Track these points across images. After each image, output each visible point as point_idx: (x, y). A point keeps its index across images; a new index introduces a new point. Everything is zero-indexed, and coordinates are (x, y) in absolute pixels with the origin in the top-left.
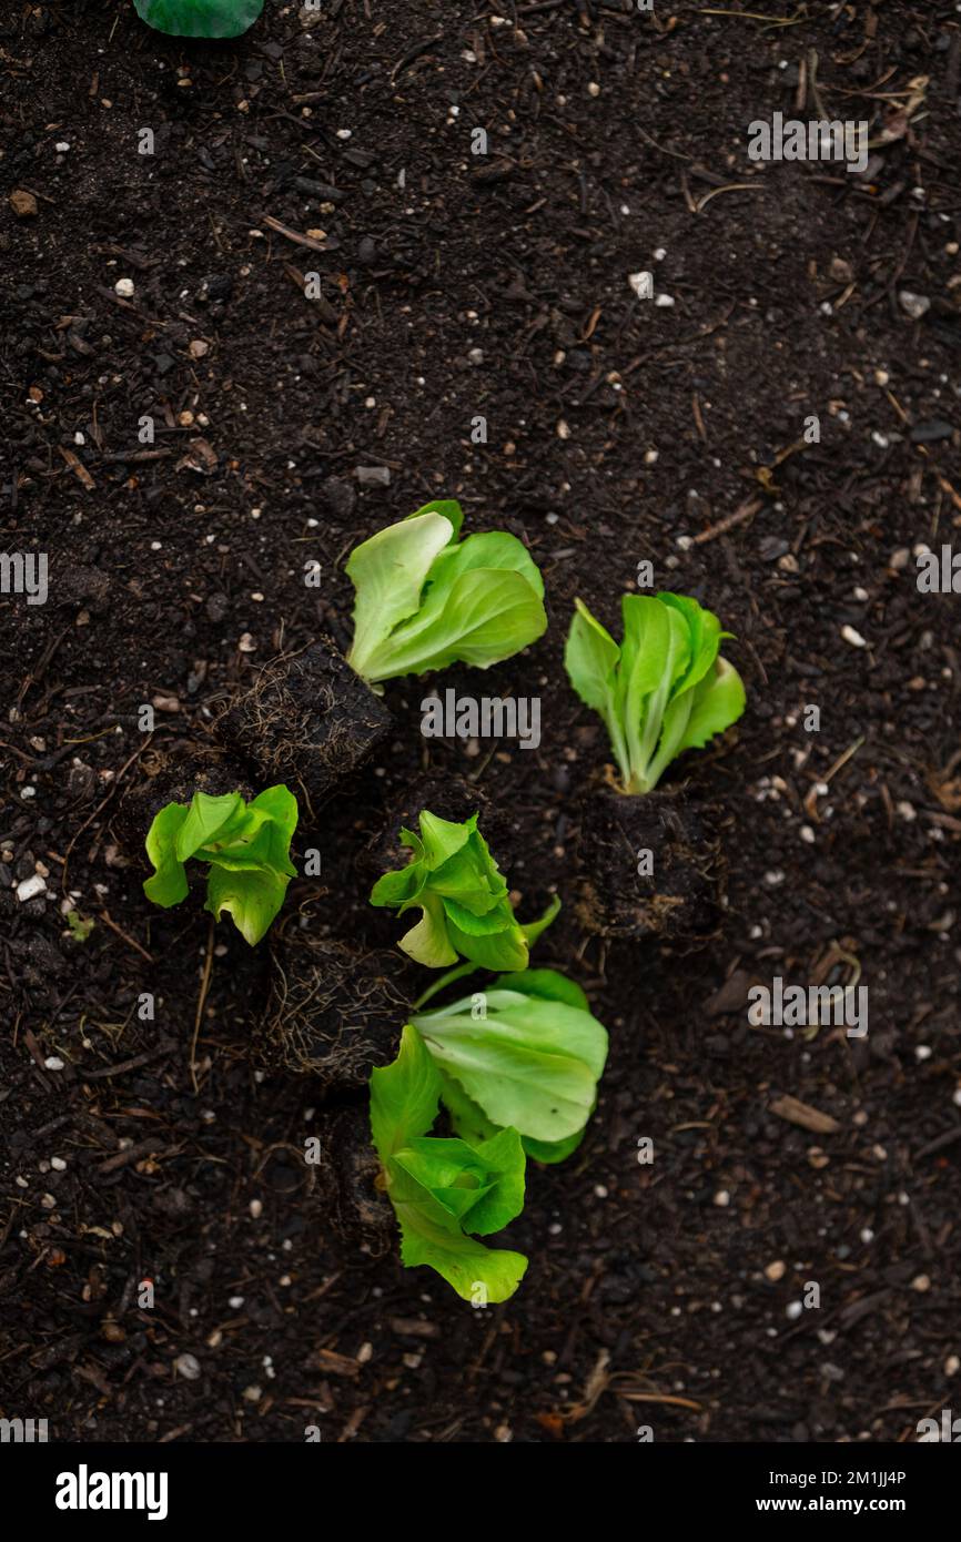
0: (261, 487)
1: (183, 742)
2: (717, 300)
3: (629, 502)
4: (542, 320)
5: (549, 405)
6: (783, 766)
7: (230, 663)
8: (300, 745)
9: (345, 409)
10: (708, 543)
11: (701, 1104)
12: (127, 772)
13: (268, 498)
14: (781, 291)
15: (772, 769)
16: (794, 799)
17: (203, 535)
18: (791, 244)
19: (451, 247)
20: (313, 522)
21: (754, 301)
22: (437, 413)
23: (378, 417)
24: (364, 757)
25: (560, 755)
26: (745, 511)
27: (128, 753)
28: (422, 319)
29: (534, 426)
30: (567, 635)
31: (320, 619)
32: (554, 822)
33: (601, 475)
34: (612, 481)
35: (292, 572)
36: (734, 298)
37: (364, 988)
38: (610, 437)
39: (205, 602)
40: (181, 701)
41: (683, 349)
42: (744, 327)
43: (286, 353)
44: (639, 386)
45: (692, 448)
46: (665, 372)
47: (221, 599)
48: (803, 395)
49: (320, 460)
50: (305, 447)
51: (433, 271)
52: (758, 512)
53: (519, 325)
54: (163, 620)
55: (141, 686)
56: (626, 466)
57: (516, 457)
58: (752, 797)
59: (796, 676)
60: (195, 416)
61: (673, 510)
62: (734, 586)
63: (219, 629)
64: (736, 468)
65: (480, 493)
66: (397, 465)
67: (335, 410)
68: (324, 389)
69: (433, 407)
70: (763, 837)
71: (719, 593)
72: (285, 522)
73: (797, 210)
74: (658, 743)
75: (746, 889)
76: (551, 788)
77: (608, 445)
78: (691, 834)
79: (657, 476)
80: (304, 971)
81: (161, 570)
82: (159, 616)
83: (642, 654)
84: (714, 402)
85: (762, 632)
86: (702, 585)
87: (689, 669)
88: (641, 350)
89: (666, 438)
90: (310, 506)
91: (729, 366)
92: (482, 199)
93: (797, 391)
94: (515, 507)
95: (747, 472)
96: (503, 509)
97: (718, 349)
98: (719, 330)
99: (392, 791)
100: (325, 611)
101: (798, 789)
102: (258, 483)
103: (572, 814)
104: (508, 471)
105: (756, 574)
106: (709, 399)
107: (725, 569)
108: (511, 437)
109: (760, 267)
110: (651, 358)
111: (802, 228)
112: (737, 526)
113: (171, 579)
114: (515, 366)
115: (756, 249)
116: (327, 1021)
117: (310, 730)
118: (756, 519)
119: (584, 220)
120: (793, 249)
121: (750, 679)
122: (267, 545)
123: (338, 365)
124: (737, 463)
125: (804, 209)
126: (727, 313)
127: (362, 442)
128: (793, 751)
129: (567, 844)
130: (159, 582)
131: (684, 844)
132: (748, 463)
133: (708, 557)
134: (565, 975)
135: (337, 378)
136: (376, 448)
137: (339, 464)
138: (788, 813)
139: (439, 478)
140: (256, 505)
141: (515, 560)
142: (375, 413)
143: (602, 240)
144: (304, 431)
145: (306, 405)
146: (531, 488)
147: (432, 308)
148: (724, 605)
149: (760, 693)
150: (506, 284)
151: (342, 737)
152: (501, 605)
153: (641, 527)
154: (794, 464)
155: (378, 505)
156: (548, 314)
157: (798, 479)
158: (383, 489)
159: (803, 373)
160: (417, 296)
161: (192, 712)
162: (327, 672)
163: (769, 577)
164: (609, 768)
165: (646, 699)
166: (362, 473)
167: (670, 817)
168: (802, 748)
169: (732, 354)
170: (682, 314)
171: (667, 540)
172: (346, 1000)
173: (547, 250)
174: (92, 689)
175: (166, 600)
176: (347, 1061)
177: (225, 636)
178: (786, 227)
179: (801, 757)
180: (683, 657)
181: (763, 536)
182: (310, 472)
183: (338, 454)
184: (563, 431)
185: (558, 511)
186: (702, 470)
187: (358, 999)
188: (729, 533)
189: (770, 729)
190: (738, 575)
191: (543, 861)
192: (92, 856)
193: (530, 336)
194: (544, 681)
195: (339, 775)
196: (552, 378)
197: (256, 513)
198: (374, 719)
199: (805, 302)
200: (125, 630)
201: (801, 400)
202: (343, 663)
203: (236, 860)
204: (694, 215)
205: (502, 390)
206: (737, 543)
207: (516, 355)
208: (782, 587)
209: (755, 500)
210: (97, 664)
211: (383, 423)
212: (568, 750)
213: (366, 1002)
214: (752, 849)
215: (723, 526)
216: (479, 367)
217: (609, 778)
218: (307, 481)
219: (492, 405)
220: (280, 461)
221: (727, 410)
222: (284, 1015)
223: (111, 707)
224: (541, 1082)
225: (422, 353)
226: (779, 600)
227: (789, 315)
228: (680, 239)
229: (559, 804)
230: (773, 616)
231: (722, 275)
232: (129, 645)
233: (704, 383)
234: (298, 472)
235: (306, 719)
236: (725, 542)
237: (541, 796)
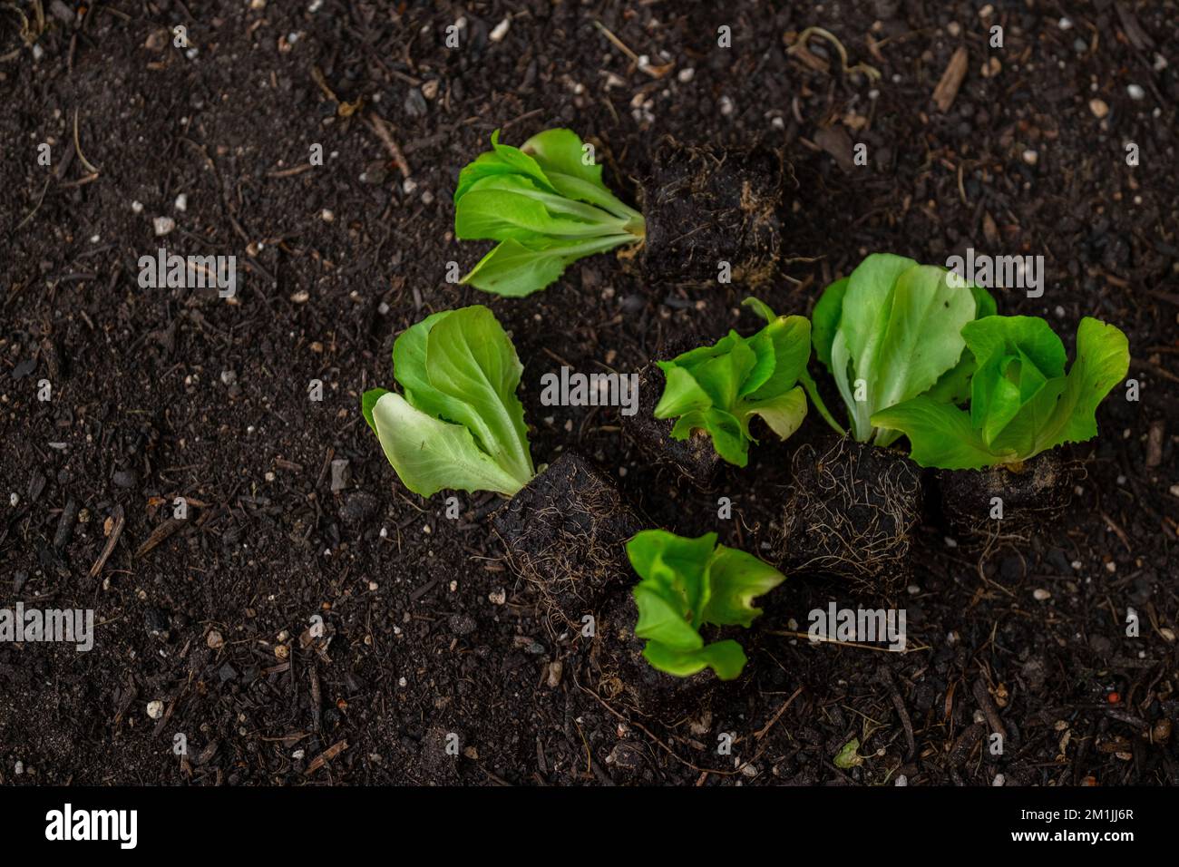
0: (348, 581)
1: (591, 659)
2: (182, 155)
3: (370, 236)
4: (196, 316)
5: (277, 310)
6: (622, 98)
7: (518, 613)
8: (592, 540)
9: (276, 501)
10: (409, 164)
11: (941, 175)
12: (620, 711)
13: (359, 574)
14: (174, 95)
15: (625, 107)
16: (653, 86)
17: (394, 638)
18: (131, 85)
19: (124, 399)
20: (383, 533)
21: (184, 121)
22: (281, 415)
23: (284, 470)
24: (605, 479)
25: (609, 303)
26: (381, 130)
27: (601, 711)
28: (191, 427)
29: (294, 323)
30: (496, 295)
31: (475, 526)
32: (673, 310)
33: (344, 262)
34: (349, 252)
35: (431, 553)
36: (180, 139)
37: (828, 482)
38: (308, 254)
39: (457, 636)
40: (553, 660)
41: (227, 185)
42: (207, 130)
43: (221, 557)
44: (261, 227)
45: (320, 177)
46: (248, 203)
47: (455, 620)
48: (273, 75)
49: (323, 526)
50: (310, 539)
51: (146, 416)
52: (382, 117)
53: (199, 337)
54: (474, 677)
55: (538, 698)
56: (336, 238)
57: (325, 341)
58: (651, 125)
59: (537, 84)
60: (280, 643)
61: (379, 197)
62: (451, 140)
63: (484, 624)
64: (340, 137)
65: (358, 375)
66: (330, 452)
67: (276, 510)
68: (256, 520)
69: (276, 418)
70: (688, 117)
71: (458, 155)
72: (382, 560)
73: (100, 80)
74: (596, 206)
75: (737, 132)
76: (640, 312)
77: (316, 256)
78: (683, 174)
79: (346, 211)
80: (811, 540)
81: (426, 678)
82: (470, 680)
83: (511, 220)
84: (278, 157)
85: (495, 114)
86: (450, 170)
87: (527, 175)
88: (227, 224)
89: (310, 201)
90: (368, 535)
91: (243, 143)
92: (79, 370)
93: (269, 81)
94: (371, 342)
95: (344, 127)
96: (375, 354)
97: (227, 154)
98: (210, 152)
99: (641, 461)
100: (468, 522)
101: (642, 83)
102: (344, 584)
103: (665, 292)
104: (338, 350)
105: (439, 119)
106: (275, 162)
107: (435, 149)
108: (306, 346)
109: (152, 115)
110: (235, 215)
111: (116, 75)
112: (395, 137)
113: (435, 668)
114: (239, 341)
115: (134, 117)
116: (859, 519)
117: (579, 531)
118: (389, 118)
119: (104, 277)
120: (135, 85)
121: (539, 126)
122: (404, 576)
123: (233, 508)
124: (335, 136)
125: (99, 73)
126: (194, 145)
127: (308, 485)
128: (607, 88)
129: (693, 299)
130: (437, 679)
131: (692, 180)
132: (335, 127)
133: (424, 164)
134: (818, 299)
135: (246, 508)
136: (312, 472)
137: (328, 507)
138: (666, 93)
139: (343, 413)
140: (366, 586)
141: (421, 338)
142: (280, 473)
143: (122, 260)
144: (296, 540)
145: (271, 538)
146: (354, 327)
147: (181, 418)
148: (468, 150)
149: (553, 116)
150: (161, 348)
151: (585, 499)
152: (462, 350)
153: (394, 226)
154: (337, 83)
155: (368, 471)
156: (190, 309)
157: (350, 80)
158: (352, 465)
159: (252, 76)
160: (170, 432)
161: (564, 649)
162: (523, 514)
163: (443, 107)
164: (620, 255)
165: (554, 215)
166: (337, 485)
167: (666, 193)
168: (605, 79)
169: (233, 141)
170: (194, 187)
171: (406, 202)
172: (839, 500)
173: (130, 311)
174: (540, 746)
175: (455, 672)
176: (899, 499)
177: (491, 618)
178: (115, 90)
179: (613, 80)
180: (515, 181)
181: (404, 112)
182: (335, 535)
183: (318, 507)
184: (301, 297)
185: (377, 303)
186: (341, 169)
187: (838, 488)
188: (401, 144)
189: (587, 108)
190: (441, 136)
191: (709, 321)
192: (700, 746)
193: (210, 326)
194: (538, 317)
195: (623, 503)
196: (251, 307)
197: (373, 586)
198: (568, 469)
199: (186, 74)
200: (483, 713)
201: (277, 78)
202: (515, 499)
203: (699, 592)
204: (101, 175)
205: (261, 353)
206: (411, 138)
207: (228, 340)
208: (452, 95)
209: (371, 120)
210: (516, 739)
211: (290, 465)
212: (604, 296)
213: (842, 481)
214: (700, 126)
215: (394, 149)
216: (239, 374)
217: (630, 255)
218: (344, 537)
219: (275, 362)
220: (324, 563)
221: (285, 145)
222: (855, 559)
223: (557, 727)
224: (919, 317)
225: (224, 427)
226: (465, 98)
227: (197, 88)
228: (125, 189)
229: (655, 305)
230: (480, 104)
231: (159, 150)
232: (497, 709)
233: (260, 167)
234: (335, 546)
235: (567, 535)
236: (409, 148)
237: (648, 322)
